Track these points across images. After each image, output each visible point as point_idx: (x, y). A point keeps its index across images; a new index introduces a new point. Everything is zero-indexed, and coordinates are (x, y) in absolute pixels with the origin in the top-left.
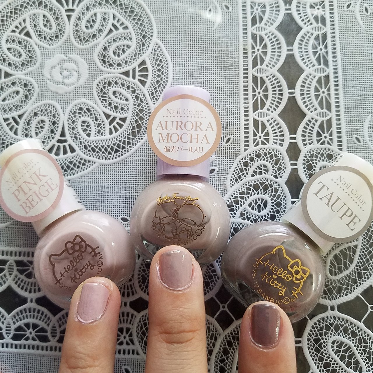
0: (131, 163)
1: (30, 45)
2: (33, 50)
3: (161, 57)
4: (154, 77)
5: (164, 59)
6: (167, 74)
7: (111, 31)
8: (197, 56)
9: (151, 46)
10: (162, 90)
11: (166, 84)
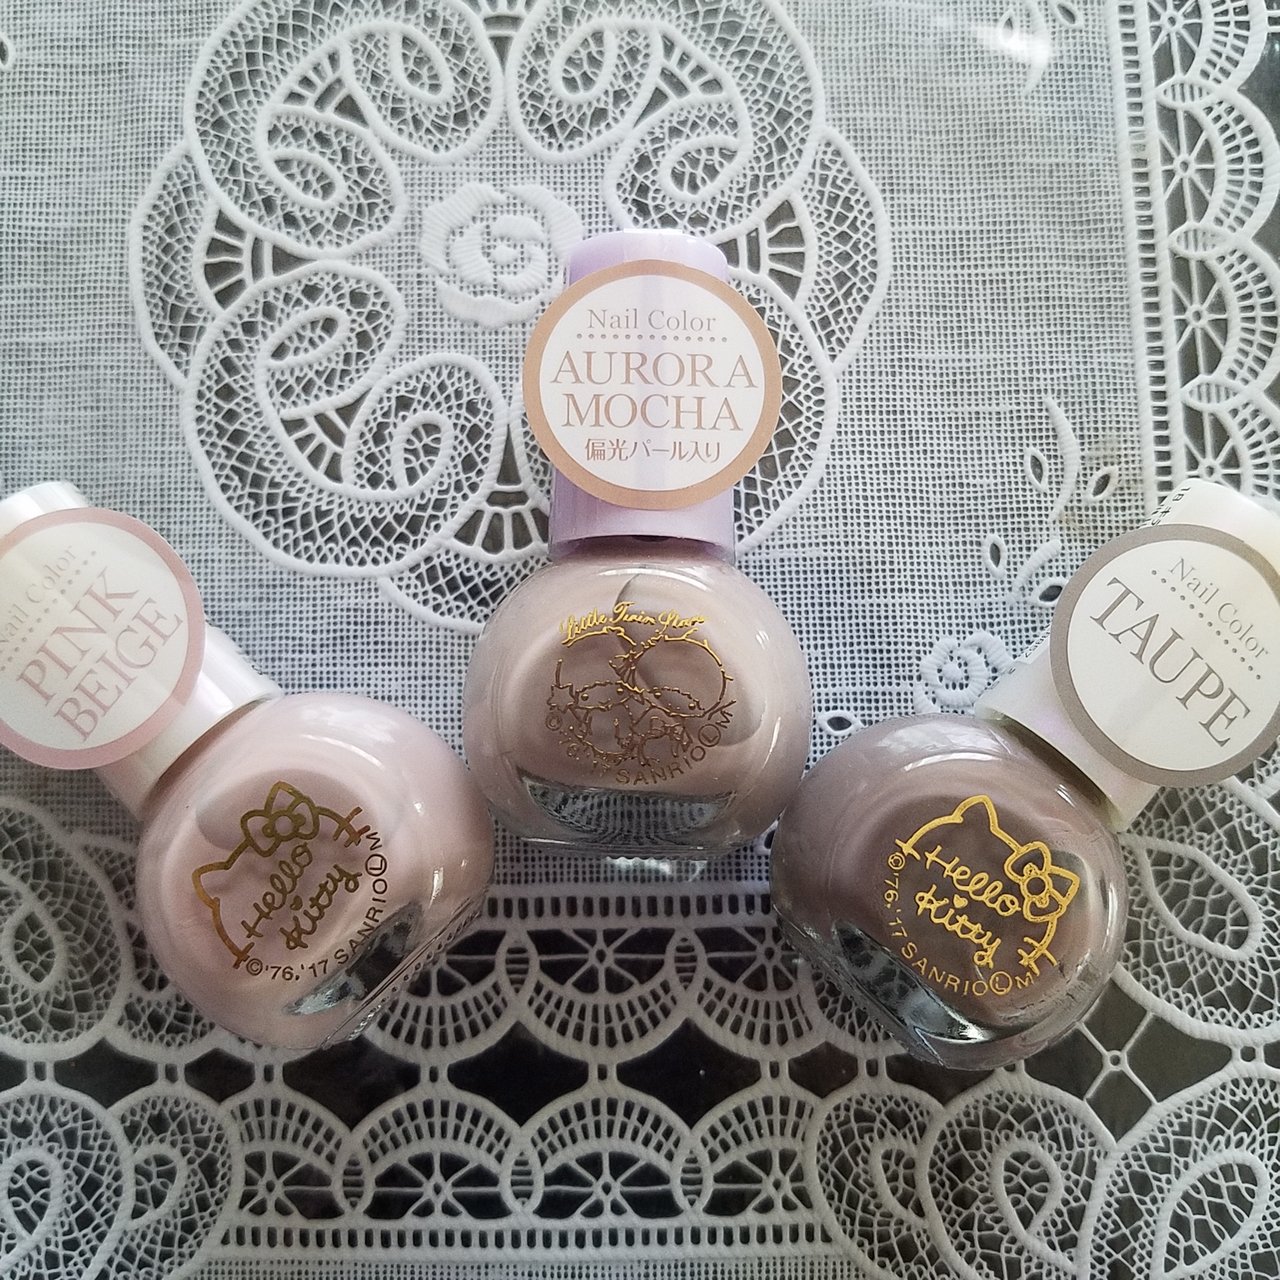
0: (764, 570)
1: (362, 147)
2: (375, 166)
3: (847, 188)
4: (828, 263)
5: (858, 196)
6: (874, 251)
7: (658, 98)
8: (975, 186)
9: (811, 149)
10: (859, 309)
11: (871, 288)
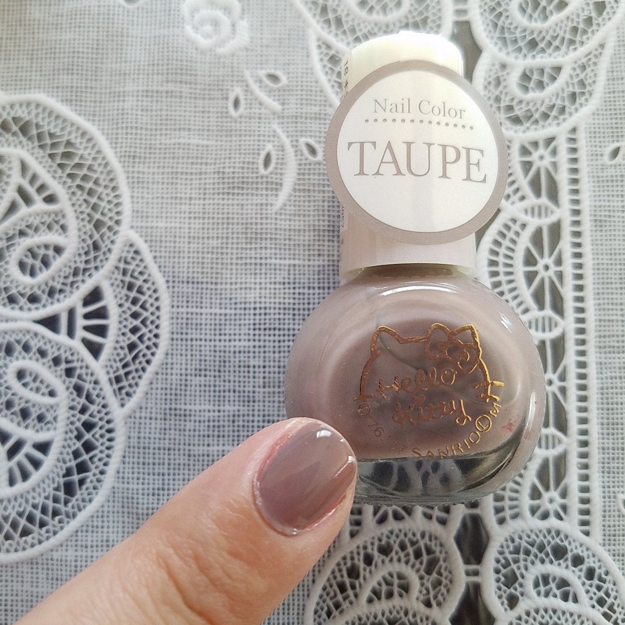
3: (142, 278)
4: (123, 334)
5: (149, 285)
7: (13, 207)
9: (117, 250)
10: (144, 369)
11: (153, 354)
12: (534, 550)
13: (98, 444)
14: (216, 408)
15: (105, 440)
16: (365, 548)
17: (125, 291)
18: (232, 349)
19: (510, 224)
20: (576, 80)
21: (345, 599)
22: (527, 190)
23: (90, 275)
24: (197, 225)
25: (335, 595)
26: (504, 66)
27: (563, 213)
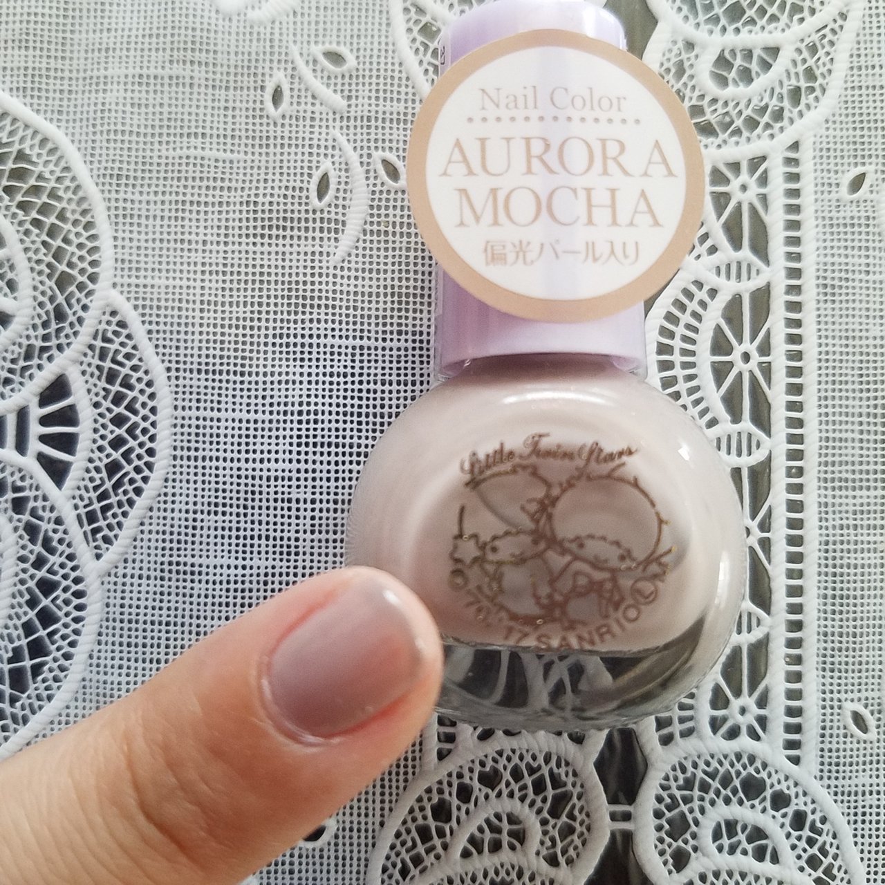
12: (716, 784)
13: (60, 614)
14: (240, 562)
15: (70, 608)
16: (460, 776)
17: (103, 384)
18: (265, 474)
19: (693, 289)
20: (801, 68)
21: (428, 851)
22: (720, 237)
23: (50, 359)
24: (214, 283)
25: (414, 845)
26: (690, 45)
27: (774, 274)
